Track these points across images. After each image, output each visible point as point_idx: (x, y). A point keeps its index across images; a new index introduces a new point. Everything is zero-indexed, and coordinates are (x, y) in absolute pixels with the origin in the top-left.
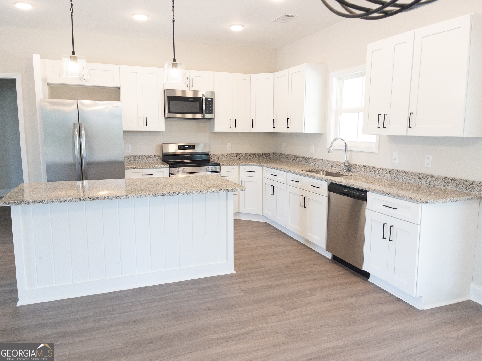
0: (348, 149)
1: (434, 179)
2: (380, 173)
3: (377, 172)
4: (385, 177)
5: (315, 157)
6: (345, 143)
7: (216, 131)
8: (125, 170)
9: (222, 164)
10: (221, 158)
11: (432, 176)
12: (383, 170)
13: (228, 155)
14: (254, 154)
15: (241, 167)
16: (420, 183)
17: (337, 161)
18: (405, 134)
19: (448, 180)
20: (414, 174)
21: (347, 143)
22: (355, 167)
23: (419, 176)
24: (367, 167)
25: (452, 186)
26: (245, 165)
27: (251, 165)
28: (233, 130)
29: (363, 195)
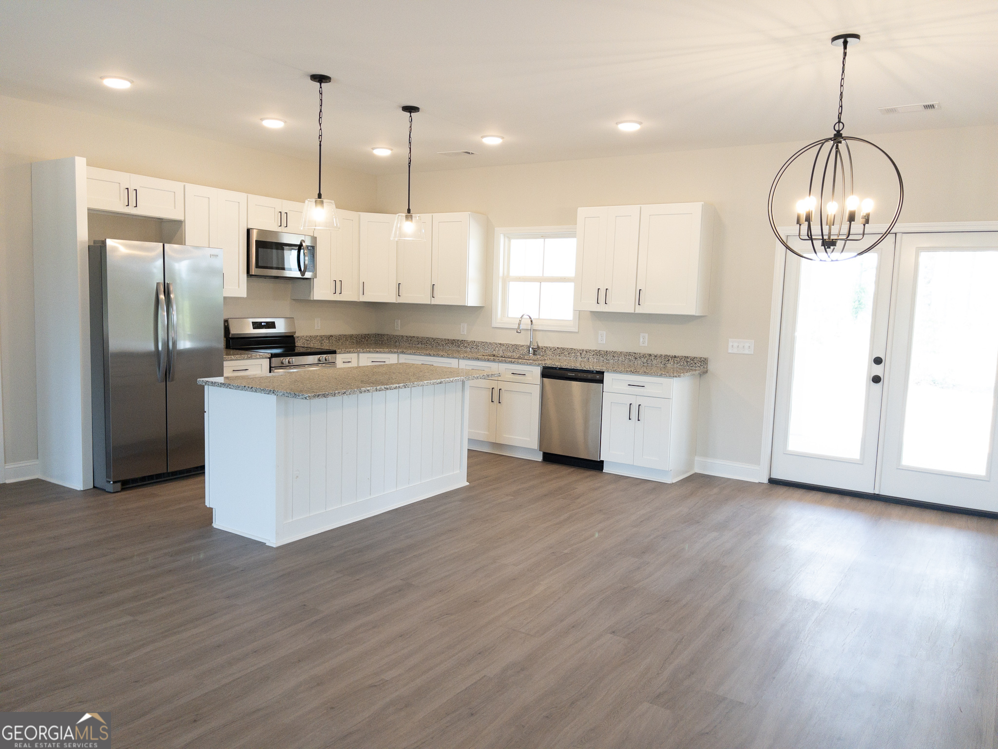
0: (535, 327)
1: (653, 358)
2: (583, 356)
3: (579, 354)
4: (590, 359)
5: (470, 339)
6: (531, 321)
7: (316, 298)
8: (224, 362)
9: (338, 351)
10: (308, 342)
11: (650, 355)
12: (586, 352)
13: (318, 338)
14: (351, 336)
15: (360, 354)
16: (636, 363)
17: (513, 343)
18: (632, 311)
19: (668, 358)
20: (629, 354)
21: (533, 321)
22: (544, 350)
23: (636, 356)
24: (563, 349)
25: (672, 364)
26: (370, 352)
27: (380, 352)
28: (337, 298)
29: (598, 377)
